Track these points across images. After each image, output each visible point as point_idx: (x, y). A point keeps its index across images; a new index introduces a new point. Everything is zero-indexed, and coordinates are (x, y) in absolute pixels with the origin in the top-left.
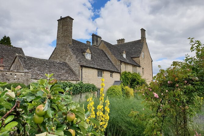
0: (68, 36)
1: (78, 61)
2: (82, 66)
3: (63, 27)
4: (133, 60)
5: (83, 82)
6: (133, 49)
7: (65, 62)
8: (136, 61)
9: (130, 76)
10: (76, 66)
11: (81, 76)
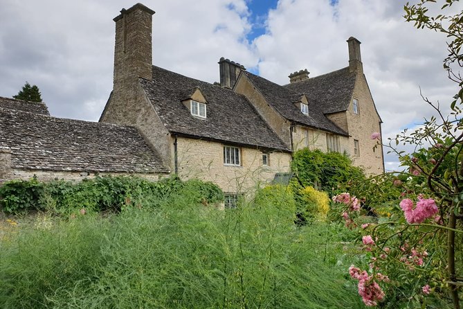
0: (140, 58)
1: (164, 122)
2: (175, 135)
3: (128, 34)
4: (330, 121)
5: (179, 176)
6: (329, 93)
7: (133, 127)
8: (336, 123)
9: (320, 161)
10: (161, 136)
11: (173, 162)
